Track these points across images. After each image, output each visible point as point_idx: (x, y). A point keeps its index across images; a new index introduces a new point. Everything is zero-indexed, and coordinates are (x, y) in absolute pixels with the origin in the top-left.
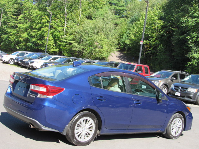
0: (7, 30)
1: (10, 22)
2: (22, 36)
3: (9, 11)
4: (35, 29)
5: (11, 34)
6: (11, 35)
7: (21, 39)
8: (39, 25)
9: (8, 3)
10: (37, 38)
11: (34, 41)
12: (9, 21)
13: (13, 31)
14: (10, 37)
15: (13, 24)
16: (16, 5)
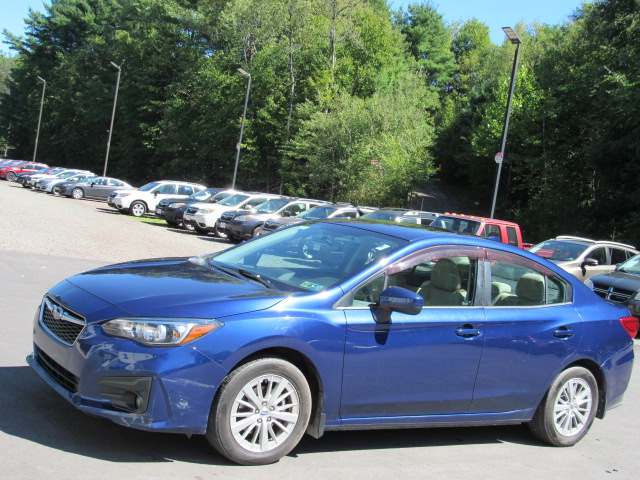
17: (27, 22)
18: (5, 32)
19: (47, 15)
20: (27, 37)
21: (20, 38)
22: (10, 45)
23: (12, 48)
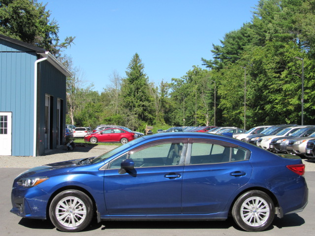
0: (270, 98)
1: (272, 85)
2: (291, 103)
3: (269, 68)
4: (307, 88)
5: (277, 101)
6: (277, 104)
7: (291, 108)
8: (313, 80)
9: (266, 56)
10: (312, 101)
11: (308, 108)
12: (270, 84)
13: (279, 97)
14: (275, 107)
15: (276, 87)
16: (276, 57)
17: (212, 52)
18: (203, 59)
19: (223, 46)
20: (213, 60)
21: (211, 61)
22: (206, 66)
23: (207, 67)
